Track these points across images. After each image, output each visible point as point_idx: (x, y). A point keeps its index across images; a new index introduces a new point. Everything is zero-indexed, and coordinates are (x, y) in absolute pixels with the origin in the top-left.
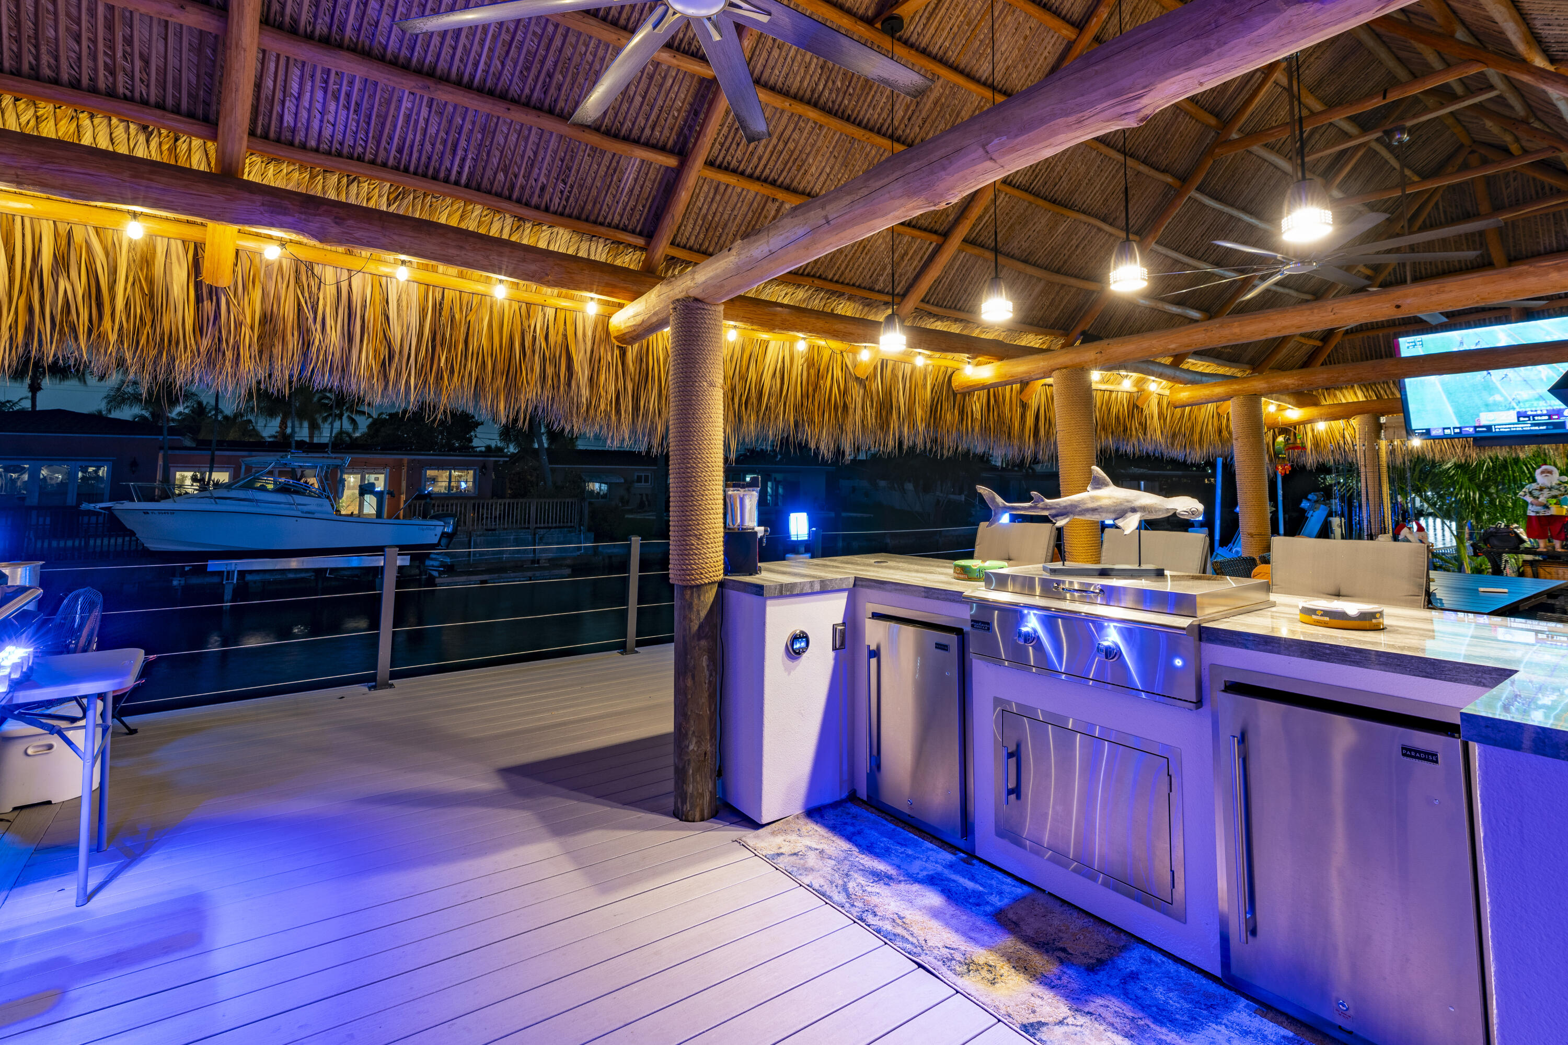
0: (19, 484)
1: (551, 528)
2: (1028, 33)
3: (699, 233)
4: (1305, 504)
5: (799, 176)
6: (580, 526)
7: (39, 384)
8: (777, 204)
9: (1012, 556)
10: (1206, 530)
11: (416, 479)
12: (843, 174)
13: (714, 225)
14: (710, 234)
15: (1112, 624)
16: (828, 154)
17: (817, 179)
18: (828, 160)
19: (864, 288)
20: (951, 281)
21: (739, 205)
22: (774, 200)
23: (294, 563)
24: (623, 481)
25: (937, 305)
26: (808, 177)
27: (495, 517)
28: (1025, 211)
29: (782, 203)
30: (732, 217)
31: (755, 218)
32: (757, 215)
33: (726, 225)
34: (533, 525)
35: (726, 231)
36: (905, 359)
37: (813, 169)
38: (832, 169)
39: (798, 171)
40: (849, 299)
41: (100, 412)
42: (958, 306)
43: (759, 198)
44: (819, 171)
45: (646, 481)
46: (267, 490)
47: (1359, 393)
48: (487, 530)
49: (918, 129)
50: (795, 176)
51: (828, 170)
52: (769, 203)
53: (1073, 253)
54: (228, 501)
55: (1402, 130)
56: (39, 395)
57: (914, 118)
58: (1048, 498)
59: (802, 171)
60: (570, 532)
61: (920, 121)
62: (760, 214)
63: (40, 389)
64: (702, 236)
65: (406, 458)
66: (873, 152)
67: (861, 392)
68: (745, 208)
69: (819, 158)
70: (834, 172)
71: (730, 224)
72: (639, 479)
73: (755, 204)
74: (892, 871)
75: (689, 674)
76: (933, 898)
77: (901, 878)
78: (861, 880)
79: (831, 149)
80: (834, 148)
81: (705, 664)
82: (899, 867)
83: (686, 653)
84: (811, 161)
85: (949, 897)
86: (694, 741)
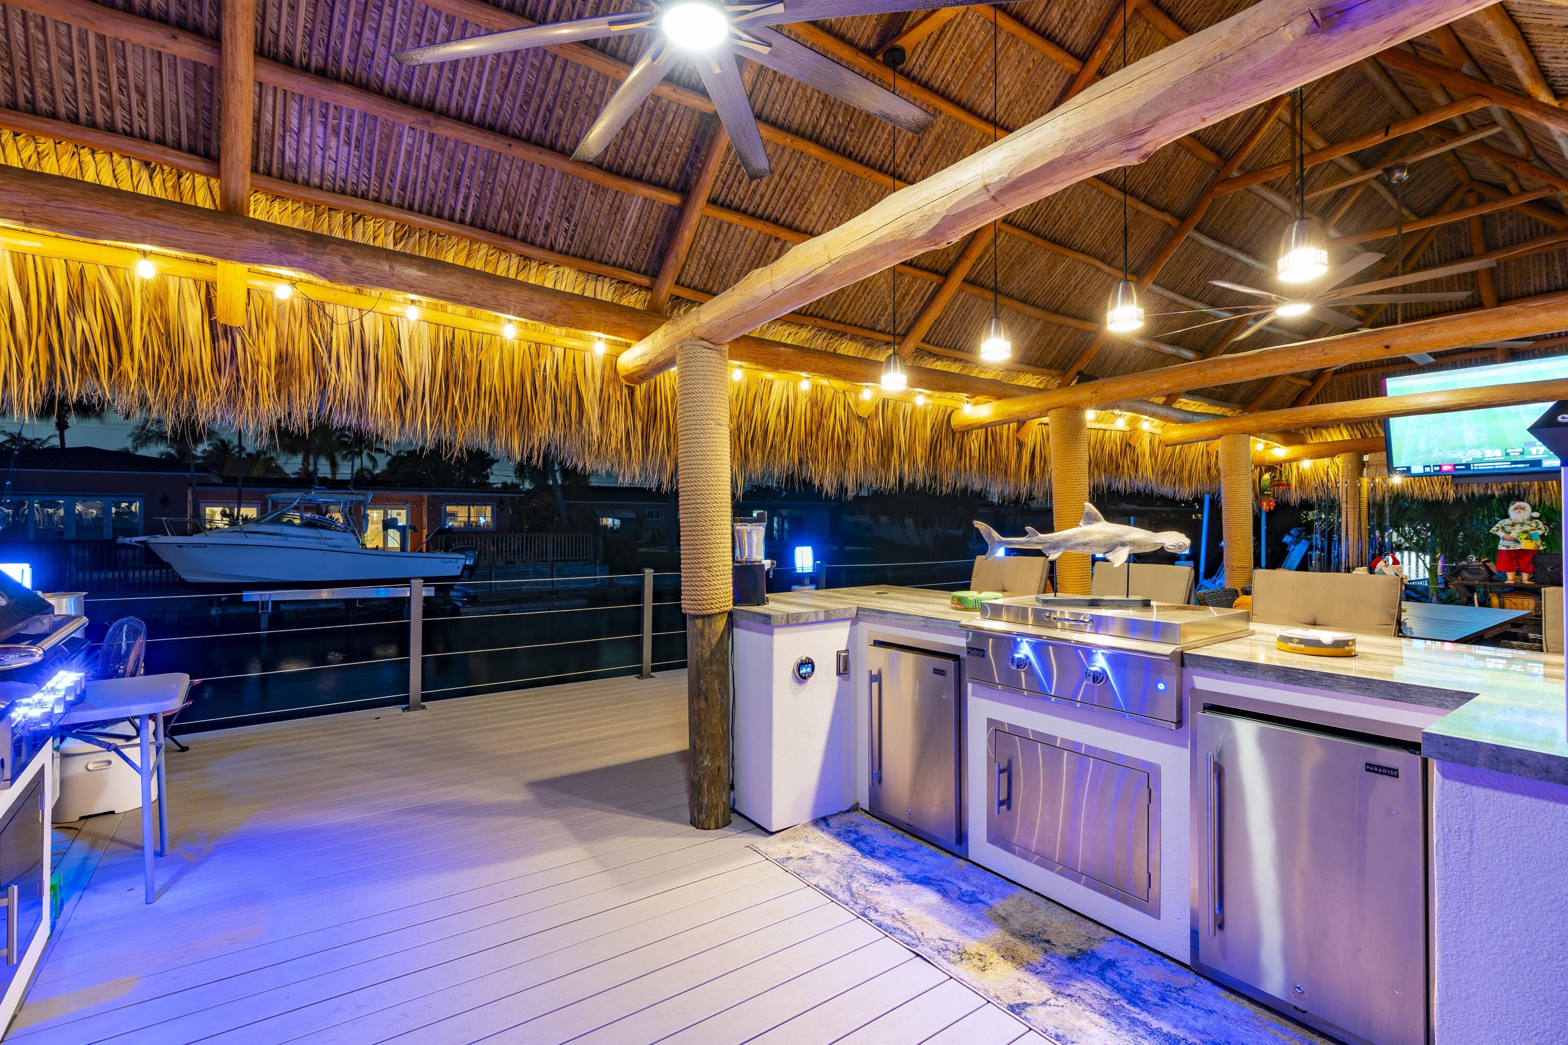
0: (56, 518)
1: (568, 561)
2: (1031, 65)
3: (702, 273)
4: (1287, 539)
5: (801, 215)
6: (595, 559)
7: (66, 423)
8: (780, 243)
9: (1006, 588)
10: (1191, 562)
11: (437, 515)
12: (845, 213)
13: (717, 265)
14: (714, 273)
15: (1100, 652)
16: (830, 193)
17: (820, 217)
18: (830, 198)
19: (866, 328)
20: (951, 321)
21: (742, 244)
22: (776, 239)
23: (325, 594)
24: (634, 516)
25: (937, 345)
26: (810, 215)
27: (514, 551)
28: (1025, 251)
29: (785, 242)
30: (736, 256)
31: (758, 258)
32: (760, 254)
33: (729, 264)
34: (550, 559)
35: (730, 271)
36: (906, 398)
37: (815, 208)
38: (834, 207)
39: (800, 209)
40: (851, 339)
41: (127, 451)
42: (958, 346)
43: (761, 237)
44: (821, 209)
45: (657, 516)
46: (294, 525)
47: (1345, 432)
48: (507, 563)
49: (919, 167)
50: (797, 215)
51: (830, 208)
52: (772, 243)
53: (1071, 293)
54: (257, 535)
55: (1401, 168)
56: (66, 432)
57: (915, 155)
58: (1042, 533)
59: (804, 209)
60: (586, 565)
61: (921, 158)
62: (763, 253)
63: (67, 427)
64: (706, 275)
65: (426, 495)
66: (875, 190)
67: (864, 430)
68: (748, 248)
69: (821, 196)
70: (836, 211)
71: (733, 264)
72: (651, 515)
73: (758, 243)
74: (892, 872)
75: (702, 697)
76: (930, 897)
77: (901, 879)
78: (864, 881)
79: (833, 187)
80: (836, 185)
81: (716, 688)
82: (899, 870)
83: (699, 678)
84: (813, 199)
85: (944, 896)
86: (708, 757)
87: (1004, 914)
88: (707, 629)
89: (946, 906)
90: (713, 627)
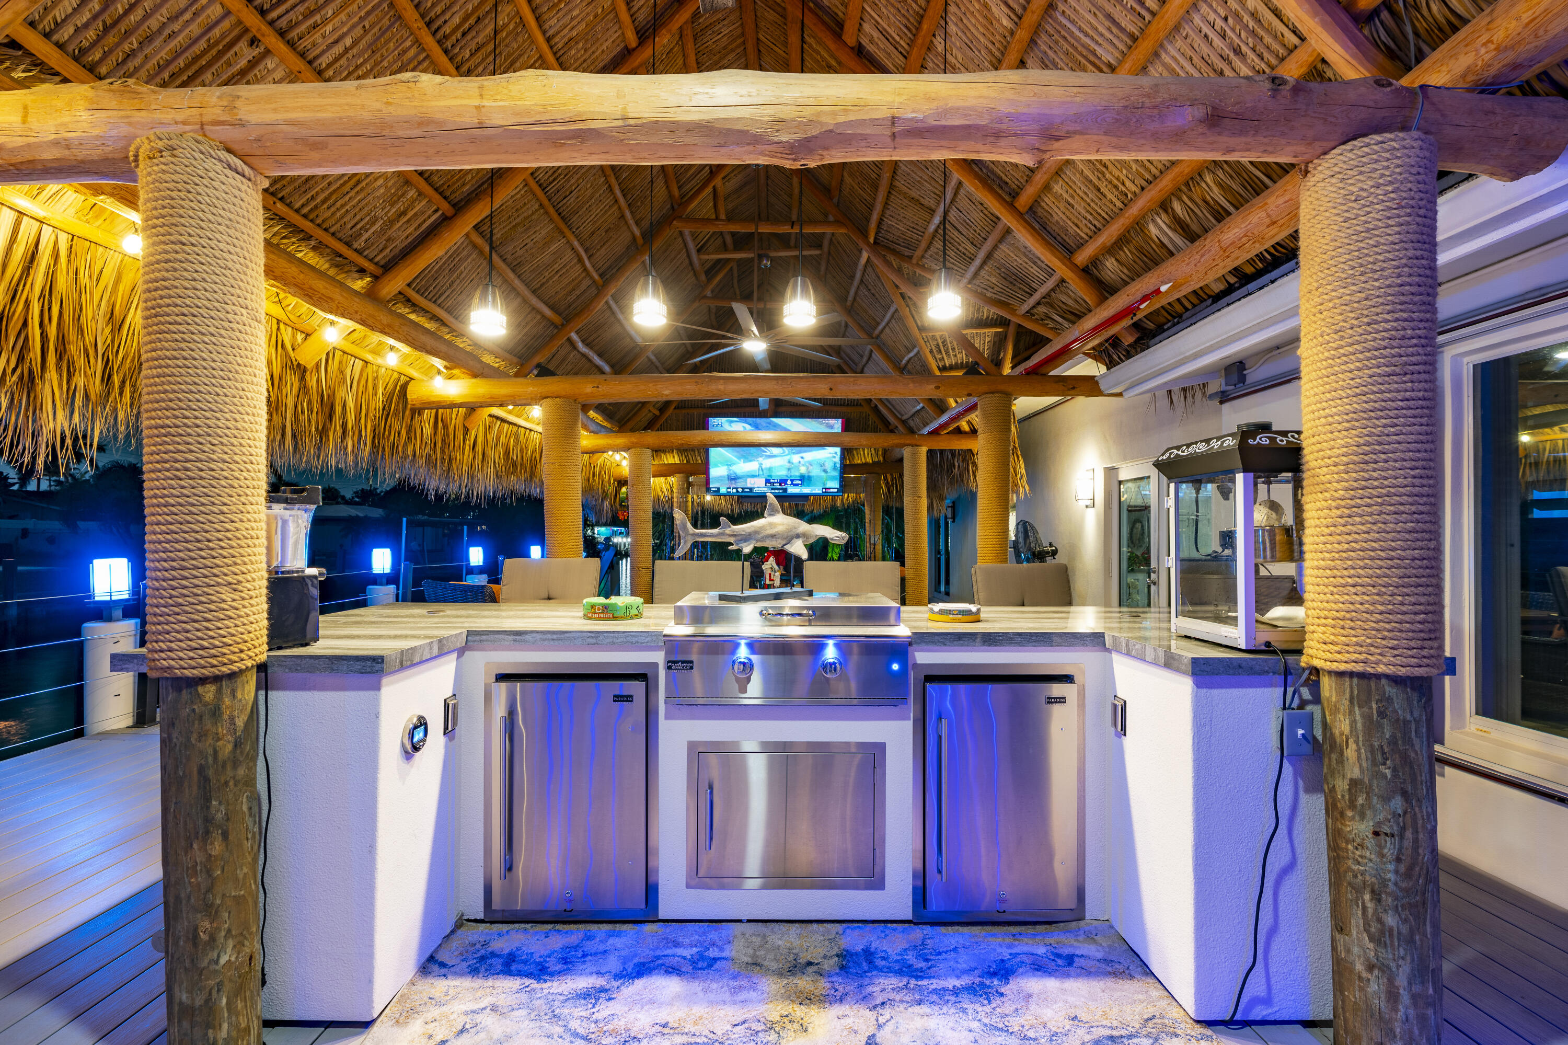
3: (86, 26)
5: (303, 27)
8: (256, 52)
12: (365, 61)
13: (122, 27)
14: (111, 39)
16: (356, 19)
17: (330, 47)
18: (354, 27)
21: (187, 16)
22: (253, 42)
26: (317, 37)
28: (533, 214)
29: (267, 52)
30: (167, 32)
31: (208, 57)
32: (214, 52)
33: (149, 39)
35: (148, 50)
37: (329, 28)
38: (355, 43)
39: (306, 17)
42: (439, 301)
43: (226, 24)
44: (336, 36)
49: (468, 54)
50: (298, 24)
51: (348, 41)
52: (242, 45)
57: (469, 37)
59: (310, 22)
61: (473, 46)
62: (221, 54)
64: (91, 34)
66: (412, 52)
68: (195, 29)
69: (343, 16)
70: (355, 51)
71: (158, 42)
73: (217, 32)
74: (599, 982)
75: (217, 835)
76: (668, 986)
77: (616, 984)
78: (580, 1012)
79: (362, 14)
80: (368, 13)
81: (245, 808)
82: (599, 973)
83: (208, 800)
84: (330, 13)
85: (679, 975)
86: (231, 943)
87: (750, 960)
88: (227, 701)
89: (696, 986)
90: (239, 695)
